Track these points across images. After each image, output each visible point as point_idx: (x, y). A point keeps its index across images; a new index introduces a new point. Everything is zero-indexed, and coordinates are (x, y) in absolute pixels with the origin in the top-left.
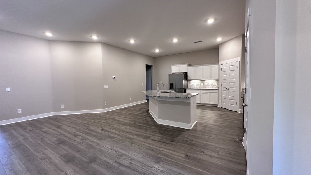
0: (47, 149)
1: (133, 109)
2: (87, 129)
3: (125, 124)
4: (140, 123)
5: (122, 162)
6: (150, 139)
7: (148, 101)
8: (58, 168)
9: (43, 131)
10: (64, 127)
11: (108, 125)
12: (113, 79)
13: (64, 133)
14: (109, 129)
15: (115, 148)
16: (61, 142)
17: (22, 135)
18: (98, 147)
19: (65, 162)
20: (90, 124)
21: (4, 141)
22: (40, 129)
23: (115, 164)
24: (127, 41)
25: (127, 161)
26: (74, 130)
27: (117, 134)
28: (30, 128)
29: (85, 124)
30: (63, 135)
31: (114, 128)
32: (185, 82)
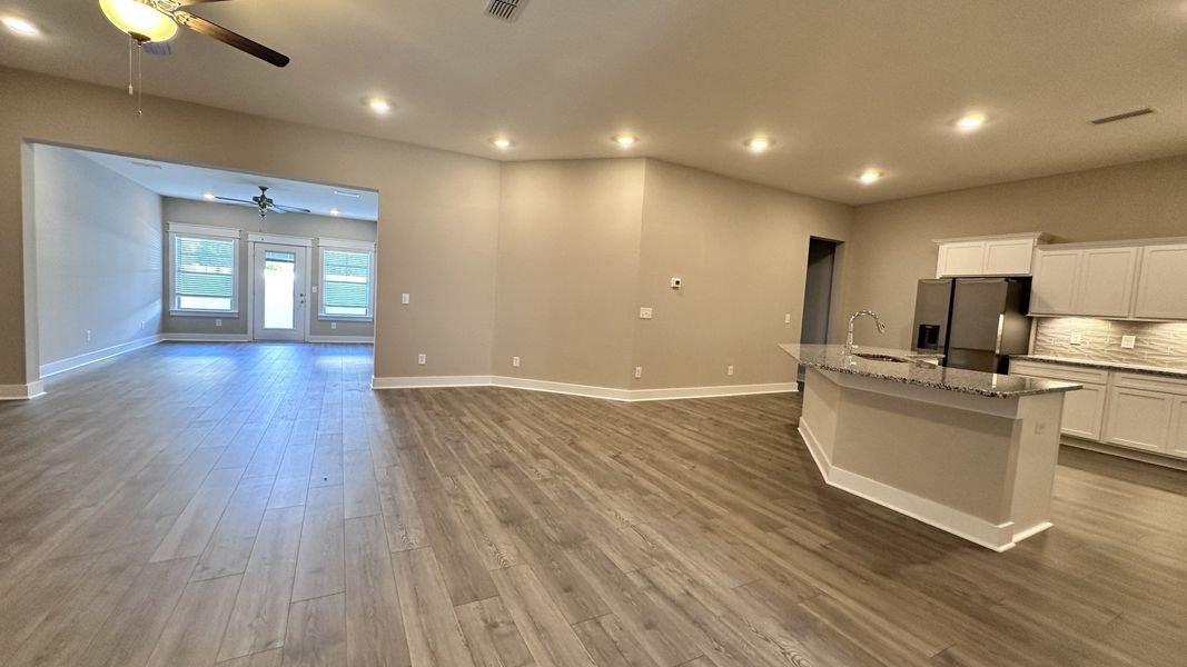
0: (465, 474)
1: (736, 408)
2: (572, 443)
3: (691, 456)
4: (752, 464)
5: (657, 580)
6: (782, 535)
7: (801, 386)
8: (480, 529)
9: (464, 424)
10: (512, 422)
11: (636, 445)
12: (674, 288)
13: (511, 441)
14: (635, 461)
15: (643, 527)
16: (501, 465)
17: (421, 424)
18: (592, 507)
19: (500, 521)
20: (582, 430)
21: (387, 427)
22: (459, 415)
23: (633, 578)
24: (737, 144)
25: (675, 581)
26: (535, 439)
27: (659, 483)
28: (437, 407)
29: (565, 428)
30: (508, 444)
31: (652, 461)
32: (1007, 325)
